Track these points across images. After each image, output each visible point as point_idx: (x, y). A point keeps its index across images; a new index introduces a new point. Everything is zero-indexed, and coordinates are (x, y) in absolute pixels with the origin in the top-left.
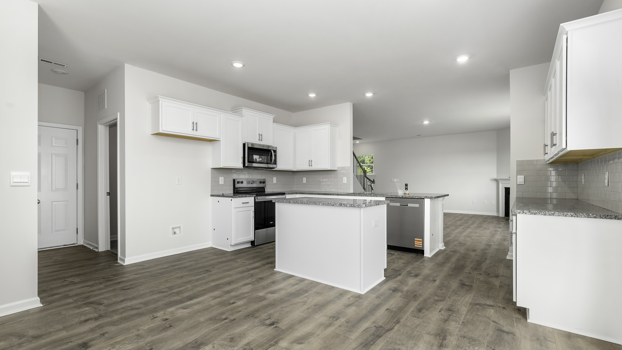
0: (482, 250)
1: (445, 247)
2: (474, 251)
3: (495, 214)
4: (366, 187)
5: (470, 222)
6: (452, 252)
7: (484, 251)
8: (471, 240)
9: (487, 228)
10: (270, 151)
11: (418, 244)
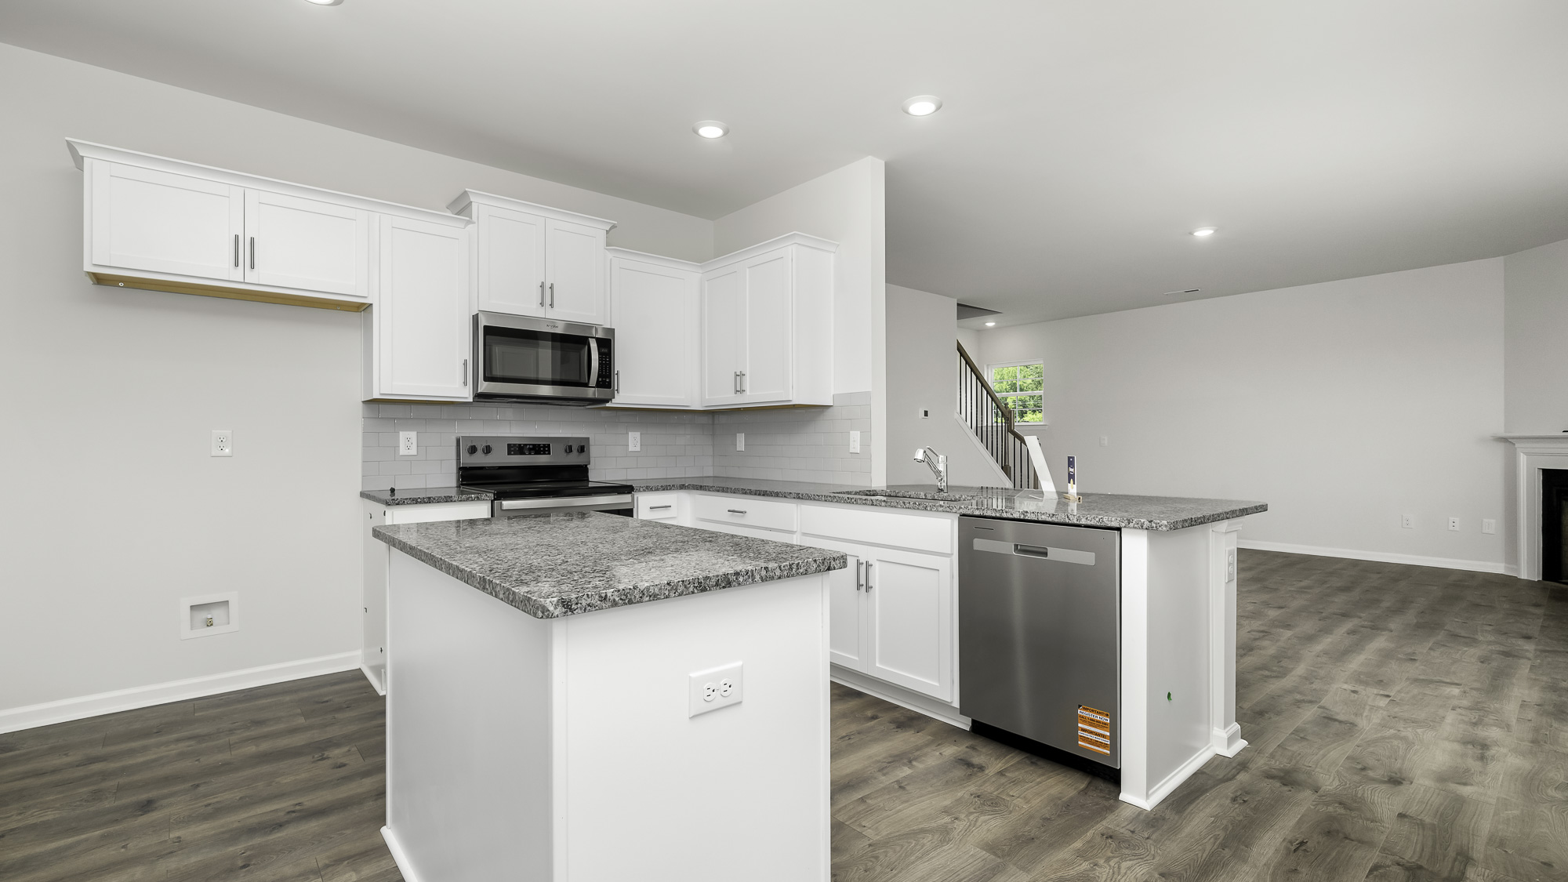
0: (1442, 778)
1: (1242, 744)
2: (1395, 781)
3: (1498, 568)
4: (1011, 464)
5: (1388, 602)
6: (1272, 777)
7: (1453, 786)
8: (1383, 702)
9: (1463, 634)
10: (583, 341)
11: (1094, 737)
